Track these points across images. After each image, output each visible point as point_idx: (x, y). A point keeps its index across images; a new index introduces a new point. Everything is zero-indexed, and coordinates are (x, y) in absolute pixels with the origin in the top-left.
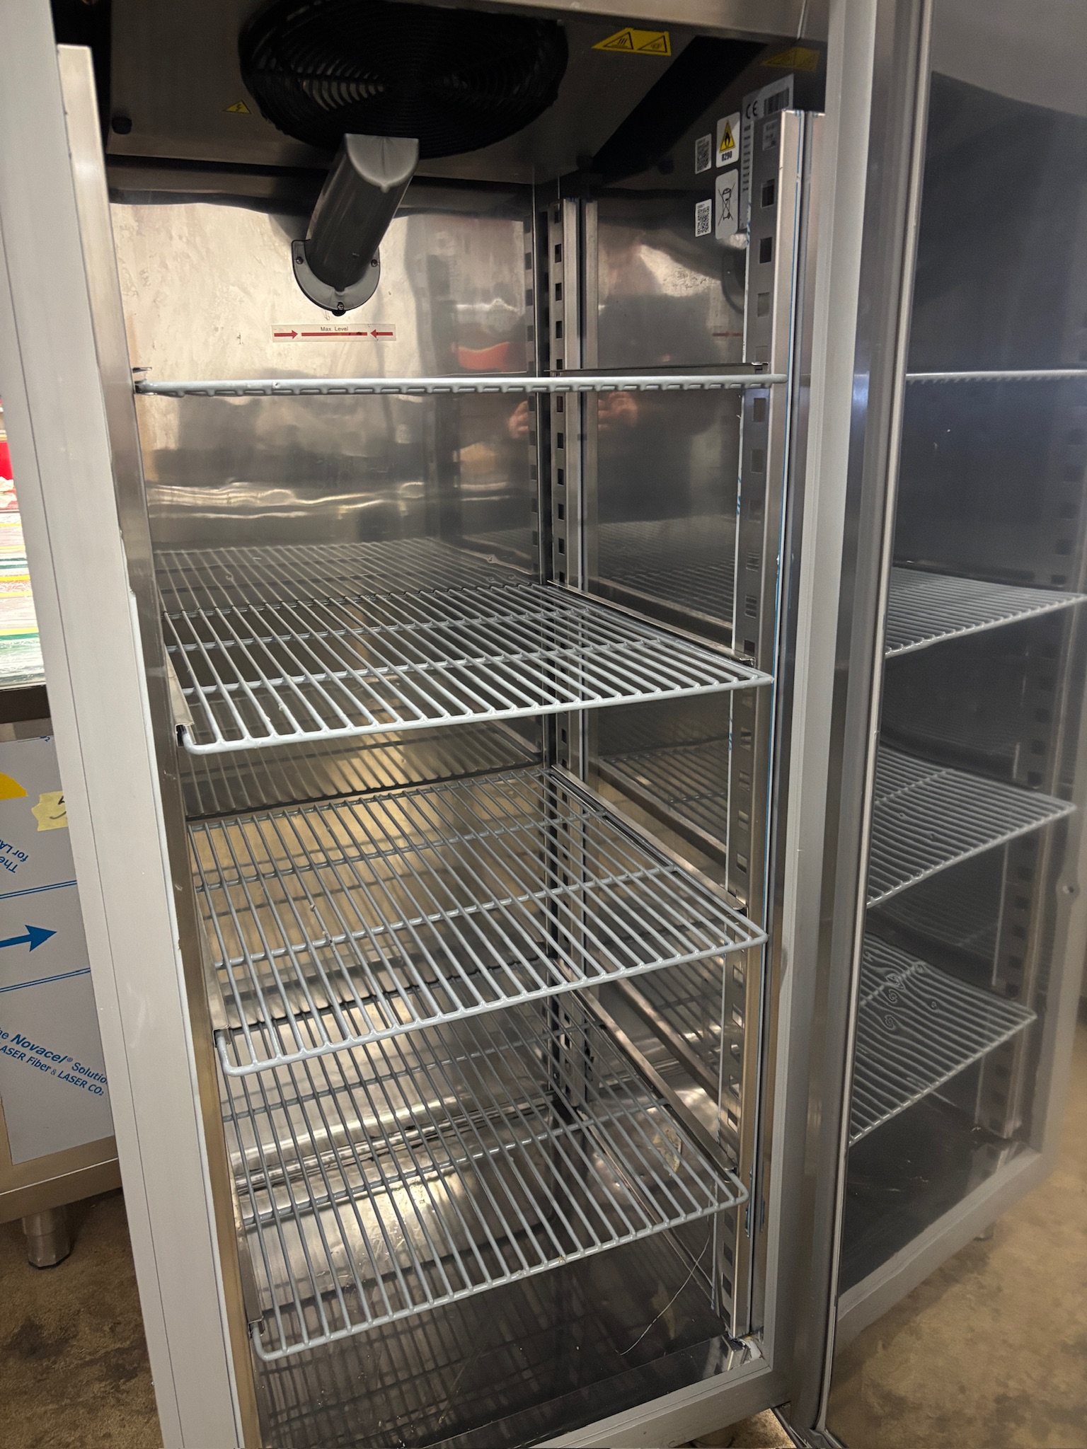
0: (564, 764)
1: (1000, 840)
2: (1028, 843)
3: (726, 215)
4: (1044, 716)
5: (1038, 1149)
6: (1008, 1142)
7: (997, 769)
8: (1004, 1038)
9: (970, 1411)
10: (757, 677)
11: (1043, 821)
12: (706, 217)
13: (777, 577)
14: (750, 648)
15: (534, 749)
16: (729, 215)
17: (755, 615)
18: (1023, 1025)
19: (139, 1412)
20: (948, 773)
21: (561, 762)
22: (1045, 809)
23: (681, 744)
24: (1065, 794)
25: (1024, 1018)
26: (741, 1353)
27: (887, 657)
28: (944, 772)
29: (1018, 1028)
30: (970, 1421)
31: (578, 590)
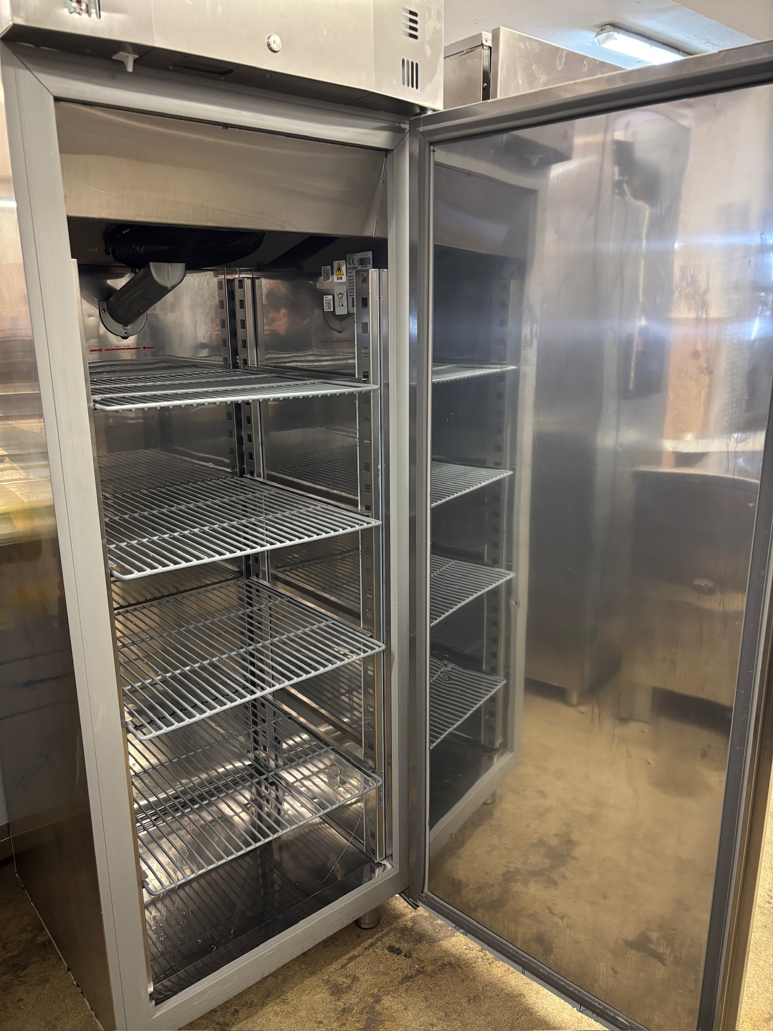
0: (257, 576)
1: (483, 591)
2: (495, 593)
3: (341, 305)
4: (496, 530)
5: (512, 751)
6: (497, 750)
7: (477, 558)
8: (490, 694)
9: (491, 882)
10: (374, 523)
11: (501, 581)
12: (330, 303)
13: (379, 475)
14: (368, 508)
15: (236, 569)
16: (342, 305)
17: (370, 493)
18: (500, 685)
19: (36, 985)
20: (455, 563)
21: (255, 574)
22: (501, 576)
23: (318, 559)
24: (509, 568)
25: (500, 682)
26: (381, 869)
27: (432, 507)
28: (453, 562)
29: (498, 687)
30: (492, 886)
31: (261, 480)
